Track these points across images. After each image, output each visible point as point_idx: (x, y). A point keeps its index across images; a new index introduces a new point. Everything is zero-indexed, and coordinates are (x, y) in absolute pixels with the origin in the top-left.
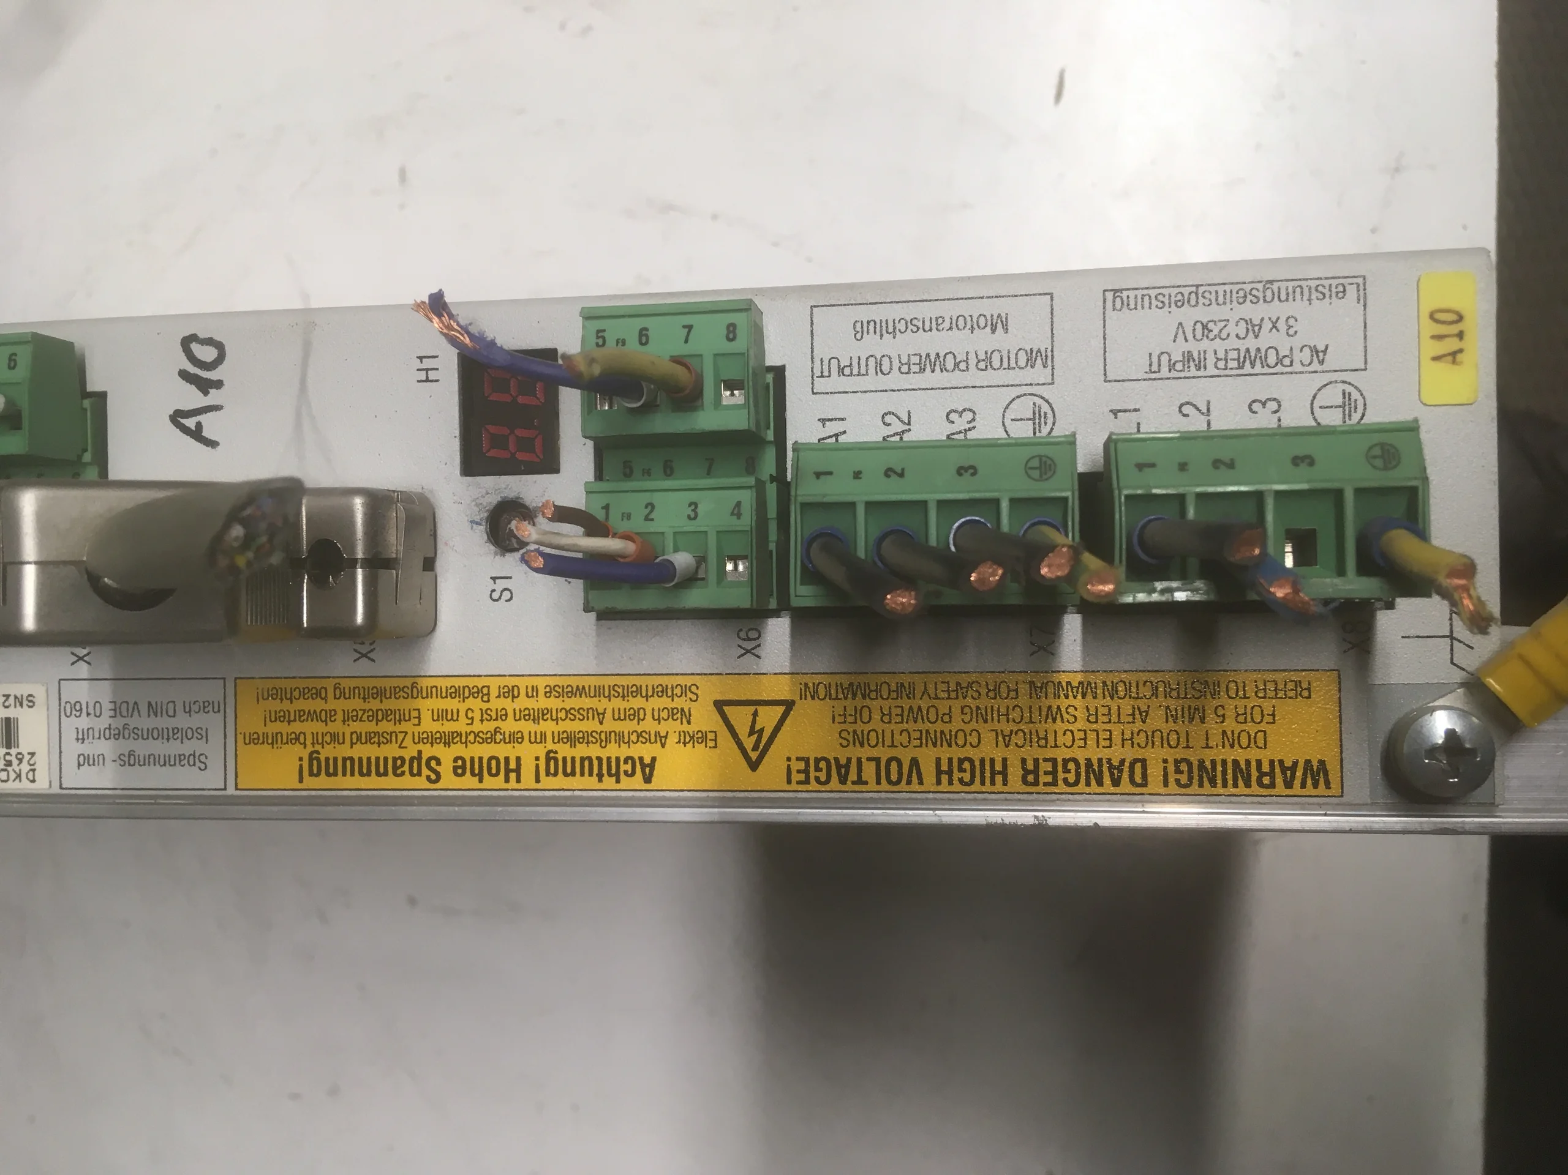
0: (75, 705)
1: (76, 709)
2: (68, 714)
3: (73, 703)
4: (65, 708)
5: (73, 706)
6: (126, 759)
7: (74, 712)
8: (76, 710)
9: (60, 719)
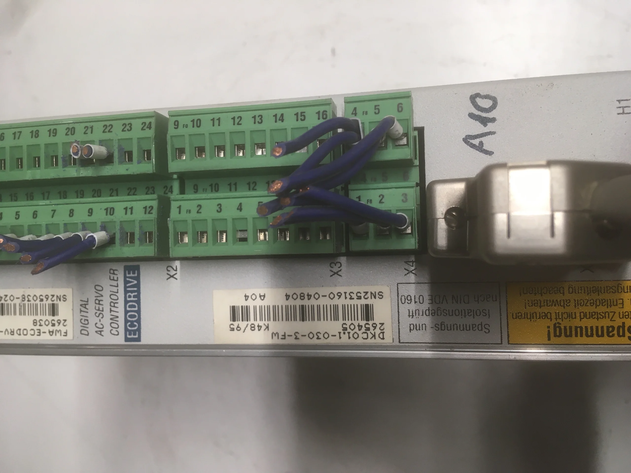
0: (407, 297)
2: (403, 302)
3: (406, 296)
4: (401, 298)
5: (406, 298)
6: (440, 327)
8: (408, 300)
9: (398, 305)
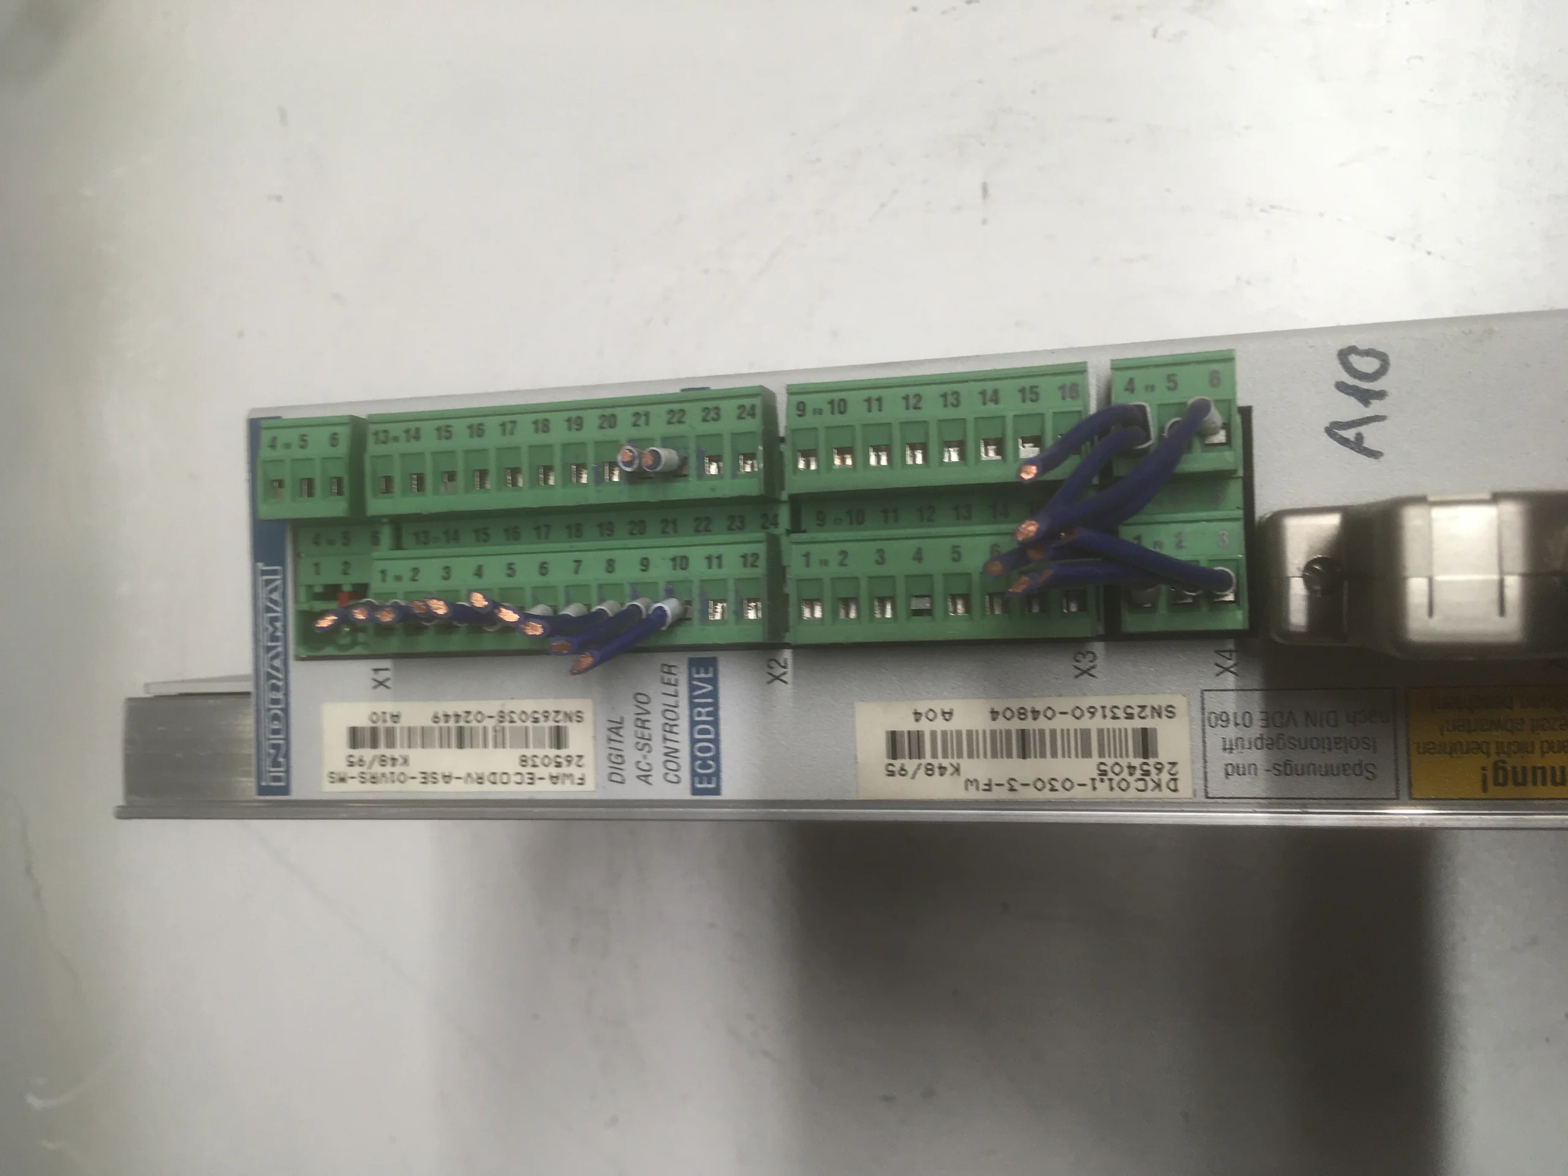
1: (1223, 719)
7: (1220, 722)
